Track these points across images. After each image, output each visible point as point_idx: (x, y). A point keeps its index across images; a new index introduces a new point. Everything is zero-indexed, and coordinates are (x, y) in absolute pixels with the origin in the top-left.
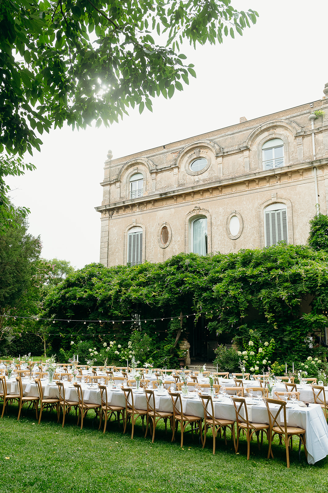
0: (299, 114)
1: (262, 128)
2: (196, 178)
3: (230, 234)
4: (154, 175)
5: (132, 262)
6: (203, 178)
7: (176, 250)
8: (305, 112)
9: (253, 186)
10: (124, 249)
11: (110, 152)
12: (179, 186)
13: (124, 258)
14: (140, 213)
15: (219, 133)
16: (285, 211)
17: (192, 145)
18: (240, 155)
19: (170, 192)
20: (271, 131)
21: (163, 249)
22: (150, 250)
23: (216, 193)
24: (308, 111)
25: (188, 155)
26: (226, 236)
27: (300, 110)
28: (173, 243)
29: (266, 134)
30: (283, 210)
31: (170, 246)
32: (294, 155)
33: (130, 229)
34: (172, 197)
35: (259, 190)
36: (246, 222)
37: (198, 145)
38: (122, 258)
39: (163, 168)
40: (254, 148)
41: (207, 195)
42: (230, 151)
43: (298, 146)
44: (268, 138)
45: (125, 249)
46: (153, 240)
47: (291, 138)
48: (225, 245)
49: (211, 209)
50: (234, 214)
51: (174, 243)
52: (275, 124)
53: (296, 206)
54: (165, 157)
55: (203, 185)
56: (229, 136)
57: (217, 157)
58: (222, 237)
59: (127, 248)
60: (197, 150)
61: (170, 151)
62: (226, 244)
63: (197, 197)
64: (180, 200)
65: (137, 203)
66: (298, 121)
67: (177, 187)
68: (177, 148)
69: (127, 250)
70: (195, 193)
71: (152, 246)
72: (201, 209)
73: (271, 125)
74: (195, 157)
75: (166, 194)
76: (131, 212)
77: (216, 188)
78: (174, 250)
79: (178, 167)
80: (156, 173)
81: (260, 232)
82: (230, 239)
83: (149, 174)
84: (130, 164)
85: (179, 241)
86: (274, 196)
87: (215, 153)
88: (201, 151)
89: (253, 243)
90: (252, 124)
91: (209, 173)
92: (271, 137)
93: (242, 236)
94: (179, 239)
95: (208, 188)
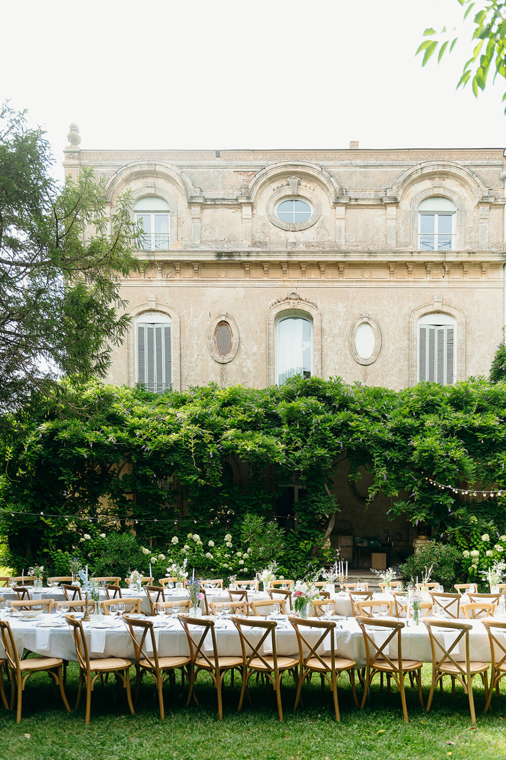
0: (485, 162)
1: (425, 171)
2: (291, 237)
3: (356, 354)
4: (196, 210)
5: (146, 381)
6: (306, 240)
7: (249, 371)
8: (496, 162)
9: (402, 274)
10: (129, 353)
11: (74, 128)
12: (254, 244)
13: (129, 372)
14: (164, 284)
15: (338, 156)
16: (452, 330)
17: (285, 166)
18: (380, 212)
19: (239, 252)
20: (437, 181)
21: (221, 366)
22: (191, 362)
23: (331, 274)
24: (500, 162)
25: (275, 185)
26: (349, 356)
27: (487, 157)
28: (242, 355)
29: (427, 184)
30: (449, 328)
31: (237, 361)
32: (473, 234)
33: (140, 314)
34: (242, 265)
35: (411, 285)
36: (386, 338)
37: (299, 169)
38: (125, 373)
39: (218, 199)
40: (405, 204)
41: (314, 274)
42: (362, 199)
43: (481, 221)
44: (431, 193)
45: (131, 355)
46: (197, 343)
47: (470, 203)
48: (347, 373)
49: (321, 303)
50: (365, 320)
51: (245, 357)
52: (447, 169)
53: (472, 323)
54: (221, 176)
55: (304, 252)
56: (358, 169)
57: (336, 204)
58: (343, 358)
59: (134, 353)
60: (294, 180)
61: (231, 167)
62: (348, 370)
63: (294, 274)
64: (257, 273)
65: (160, 261)
66: (483, 177)
67: (249, 246)
68: (249, 163)
69: (134, 356)
70: (290, 265)
71: (196, 357)
72: (301, 300)
73: (441, 169)
74: (290, 193)
75: (230, 254)
76: (143, 278)
77: (335, 265)
78: (245, 370)
79: (252, 205)
80: (203, 206)
81: (409, 358)
82: (355, 363)
83: (183, 203)
84: (137, 169)
85: (254, 354)
86: (439, 300)
87: (333, 196)
88: (303, 183)
89: (397, 376)
90: (403, 157)
91: (318, 233)
92: (436, 191)
93: (379, 360)
94: (255, 349)
95: (318, 262)
